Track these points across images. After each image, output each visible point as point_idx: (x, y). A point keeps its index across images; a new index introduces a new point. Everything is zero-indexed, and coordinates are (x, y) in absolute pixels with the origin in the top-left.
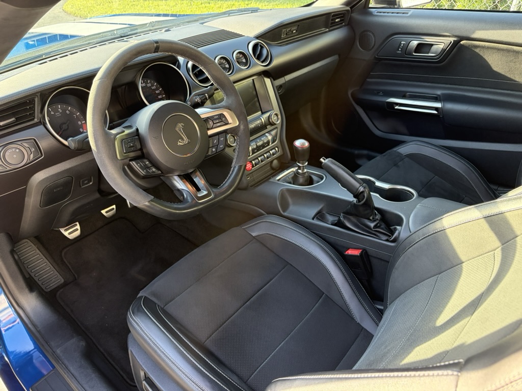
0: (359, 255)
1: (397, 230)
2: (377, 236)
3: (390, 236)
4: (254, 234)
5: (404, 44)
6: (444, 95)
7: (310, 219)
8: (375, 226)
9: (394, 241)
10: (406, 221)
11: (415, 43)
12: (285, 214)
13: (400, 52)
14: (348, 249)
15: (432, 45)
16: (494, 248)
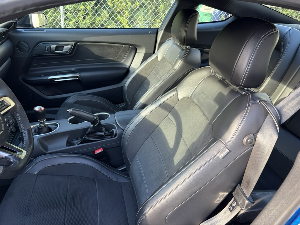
0: (103, 150)
1: (114, 131)
2: (106, 138)
3: (112, 135)
4: (36, 173)
5: (48, 47)
6: (76, 69)
7: (65, 147)
8: (105, 134)
9: (115, 136)
10: (116, 125)
11: (54, 46)
12: (49, 152)
13: (47, 51)
14: (94, 152)
15: (64, 46)
16: (167, 115)
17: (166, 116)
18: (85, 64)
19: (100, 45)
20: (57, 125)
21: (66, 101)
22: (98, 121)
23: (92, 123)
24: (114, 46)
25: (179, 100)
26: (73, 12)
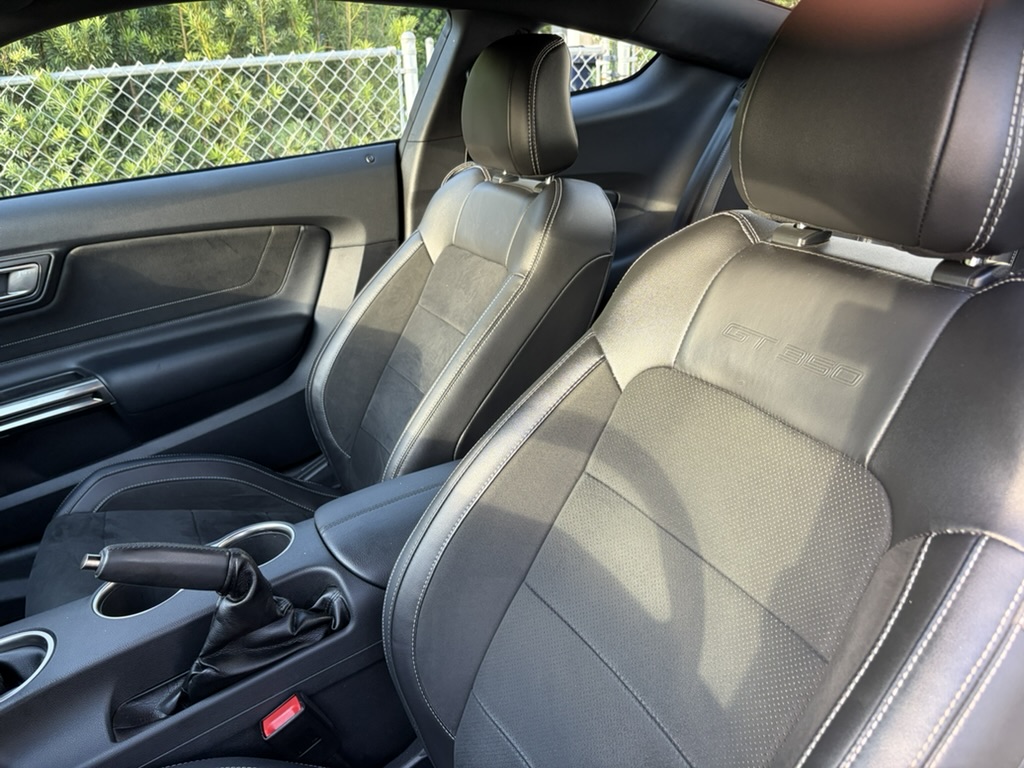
0: (301, 709)
1: (331, 602)
3: (328, 623)
6: (84, 364)
7: (106, 749)
8: (294, 625)
9: (345, 623)
10: (338, 571)
14: (258, 726)
15: (7, 275)
16: (580, 468)
17: (577, 475)
18: (121, 335)
19: (172, 244)
20: (41, 643)
21: (65, 511)
22: (250, 573)
23: (224, 591)
24: (234, 237)
25: (623, 387)
26: (28, 159)
